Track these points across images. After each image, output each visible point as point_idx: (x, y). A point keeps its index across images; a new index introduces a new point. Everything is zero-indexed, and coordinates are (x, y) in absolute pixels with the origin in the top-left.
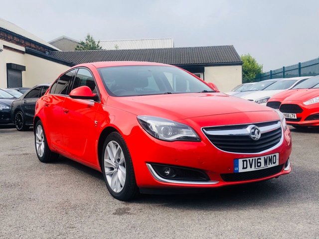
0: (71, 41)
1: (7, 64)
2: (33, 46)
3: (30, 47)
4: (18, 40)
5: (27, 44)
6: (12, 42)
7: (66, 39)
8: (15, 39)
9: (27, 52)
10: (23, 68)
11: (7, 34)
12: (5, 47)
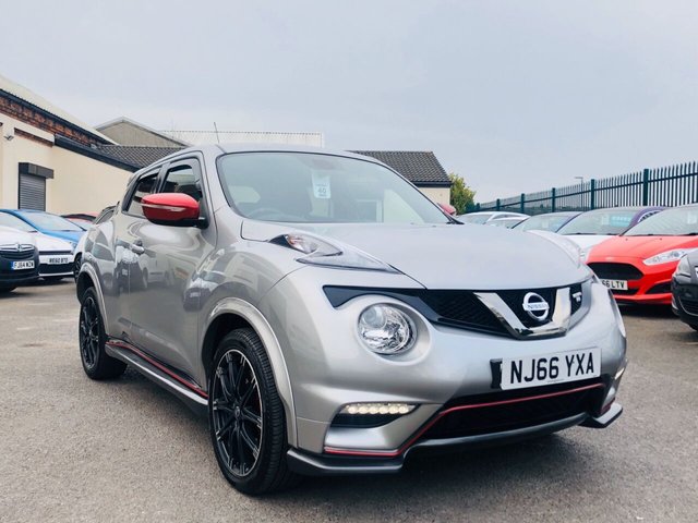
0: (137, 126)
1: (20, 164)
2: (69, 132)
3: (63, 134)
4: (43, 120)
5: (60, 128)
6: (32, 124)
7: (127, 123)
8: (38, 117)
9: (58, 143)
10: (49, 173)
11: (23, 106)
12: (17, 131)
